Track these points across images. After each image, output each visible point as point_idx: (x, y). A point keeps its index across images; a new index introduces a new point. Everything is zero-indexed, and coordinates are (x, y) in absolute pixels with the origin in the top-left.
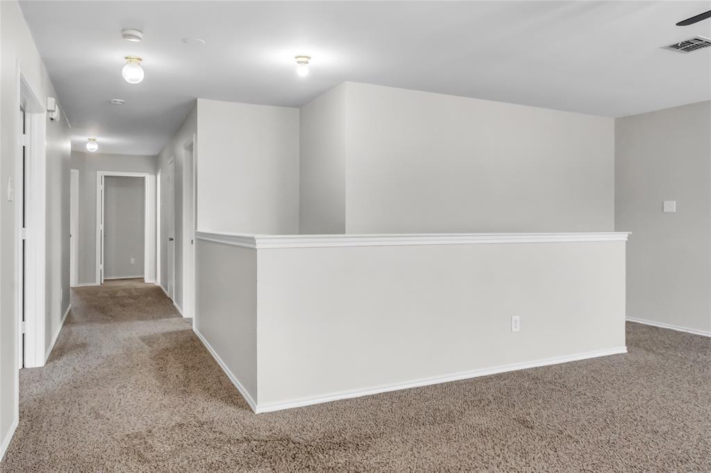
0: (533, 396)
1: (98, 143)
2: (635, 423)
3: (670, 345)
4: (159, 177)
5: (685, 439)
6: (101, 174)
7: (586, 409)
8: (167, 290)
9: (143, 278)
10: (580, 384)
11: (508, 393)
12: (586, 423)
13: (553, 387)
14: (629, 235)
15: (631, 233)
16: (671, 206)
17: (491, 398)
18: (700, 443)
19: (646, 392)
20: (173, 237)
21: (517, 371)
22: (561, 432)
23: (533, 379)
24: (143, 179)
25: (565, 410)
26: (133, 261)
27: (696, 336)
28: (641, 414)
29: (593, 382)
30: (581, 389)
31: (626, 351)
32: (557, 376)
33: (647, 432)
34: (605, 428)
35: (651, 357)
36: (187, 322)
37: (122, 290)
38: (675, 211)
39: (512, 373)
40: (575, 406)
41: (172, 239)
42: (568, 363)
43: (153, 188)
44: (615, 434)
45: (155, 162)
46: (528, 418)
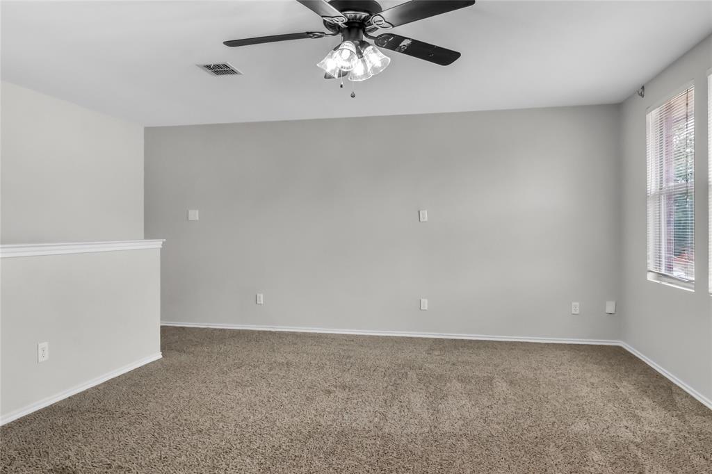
0: (70, 434)
2: (181, 428)
3: (197, 342)
5: (225, 429)
7: (132, 429)
10: (122, 403)
11: (37, 440)
12: (135, 446)
13: (93, 415)
14: (163, 243)
15: (165, 240)
16: (194, 215)
17: (14, 454)
18: (237, 429)
19: (185, 394)
21: (46, 409)
22: (110, 466)
23: (68, 412)
25: (110, 438)
27: (215, 329)
28: (185, 418)
29: (134, 397)
30: (124, 409)
31: (161, 357)
32: (95, 401)
33: (193, 434)
34: (154, 444)
35: (184, 357)
38: (198, 219)
39: (39, 412)
40: (120, 430)
42: (105, 383)
44: (165, 446)
46: (68, 463)
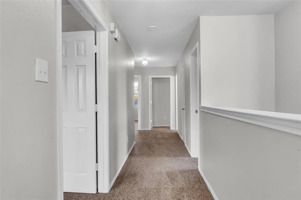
1: (147, 61)
4: (176, 77)
6: (150, 77)
8: (181, 136)
9: (170, 127)
20: (184, 108)
24: (169, 78)
26: (165, 118)
36: (194, 162)
37: (160, 133)
41: (184, 109)
43: (174, 83)
45: (174, 70)
